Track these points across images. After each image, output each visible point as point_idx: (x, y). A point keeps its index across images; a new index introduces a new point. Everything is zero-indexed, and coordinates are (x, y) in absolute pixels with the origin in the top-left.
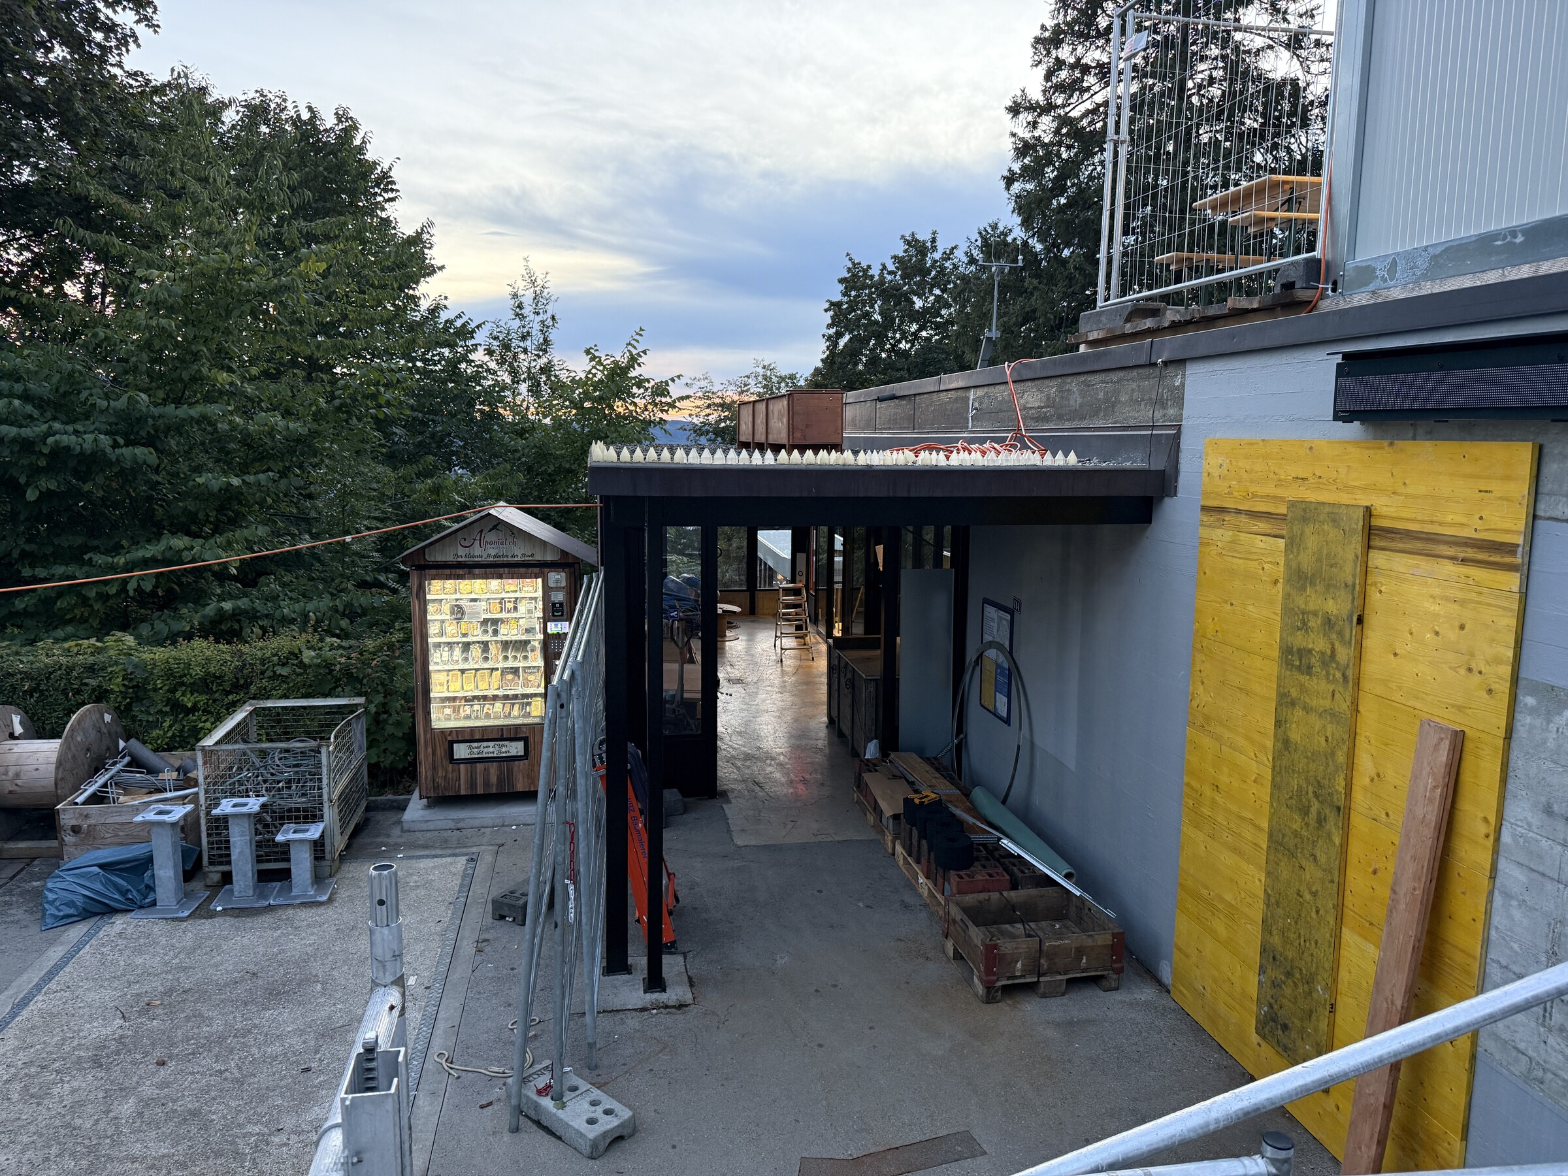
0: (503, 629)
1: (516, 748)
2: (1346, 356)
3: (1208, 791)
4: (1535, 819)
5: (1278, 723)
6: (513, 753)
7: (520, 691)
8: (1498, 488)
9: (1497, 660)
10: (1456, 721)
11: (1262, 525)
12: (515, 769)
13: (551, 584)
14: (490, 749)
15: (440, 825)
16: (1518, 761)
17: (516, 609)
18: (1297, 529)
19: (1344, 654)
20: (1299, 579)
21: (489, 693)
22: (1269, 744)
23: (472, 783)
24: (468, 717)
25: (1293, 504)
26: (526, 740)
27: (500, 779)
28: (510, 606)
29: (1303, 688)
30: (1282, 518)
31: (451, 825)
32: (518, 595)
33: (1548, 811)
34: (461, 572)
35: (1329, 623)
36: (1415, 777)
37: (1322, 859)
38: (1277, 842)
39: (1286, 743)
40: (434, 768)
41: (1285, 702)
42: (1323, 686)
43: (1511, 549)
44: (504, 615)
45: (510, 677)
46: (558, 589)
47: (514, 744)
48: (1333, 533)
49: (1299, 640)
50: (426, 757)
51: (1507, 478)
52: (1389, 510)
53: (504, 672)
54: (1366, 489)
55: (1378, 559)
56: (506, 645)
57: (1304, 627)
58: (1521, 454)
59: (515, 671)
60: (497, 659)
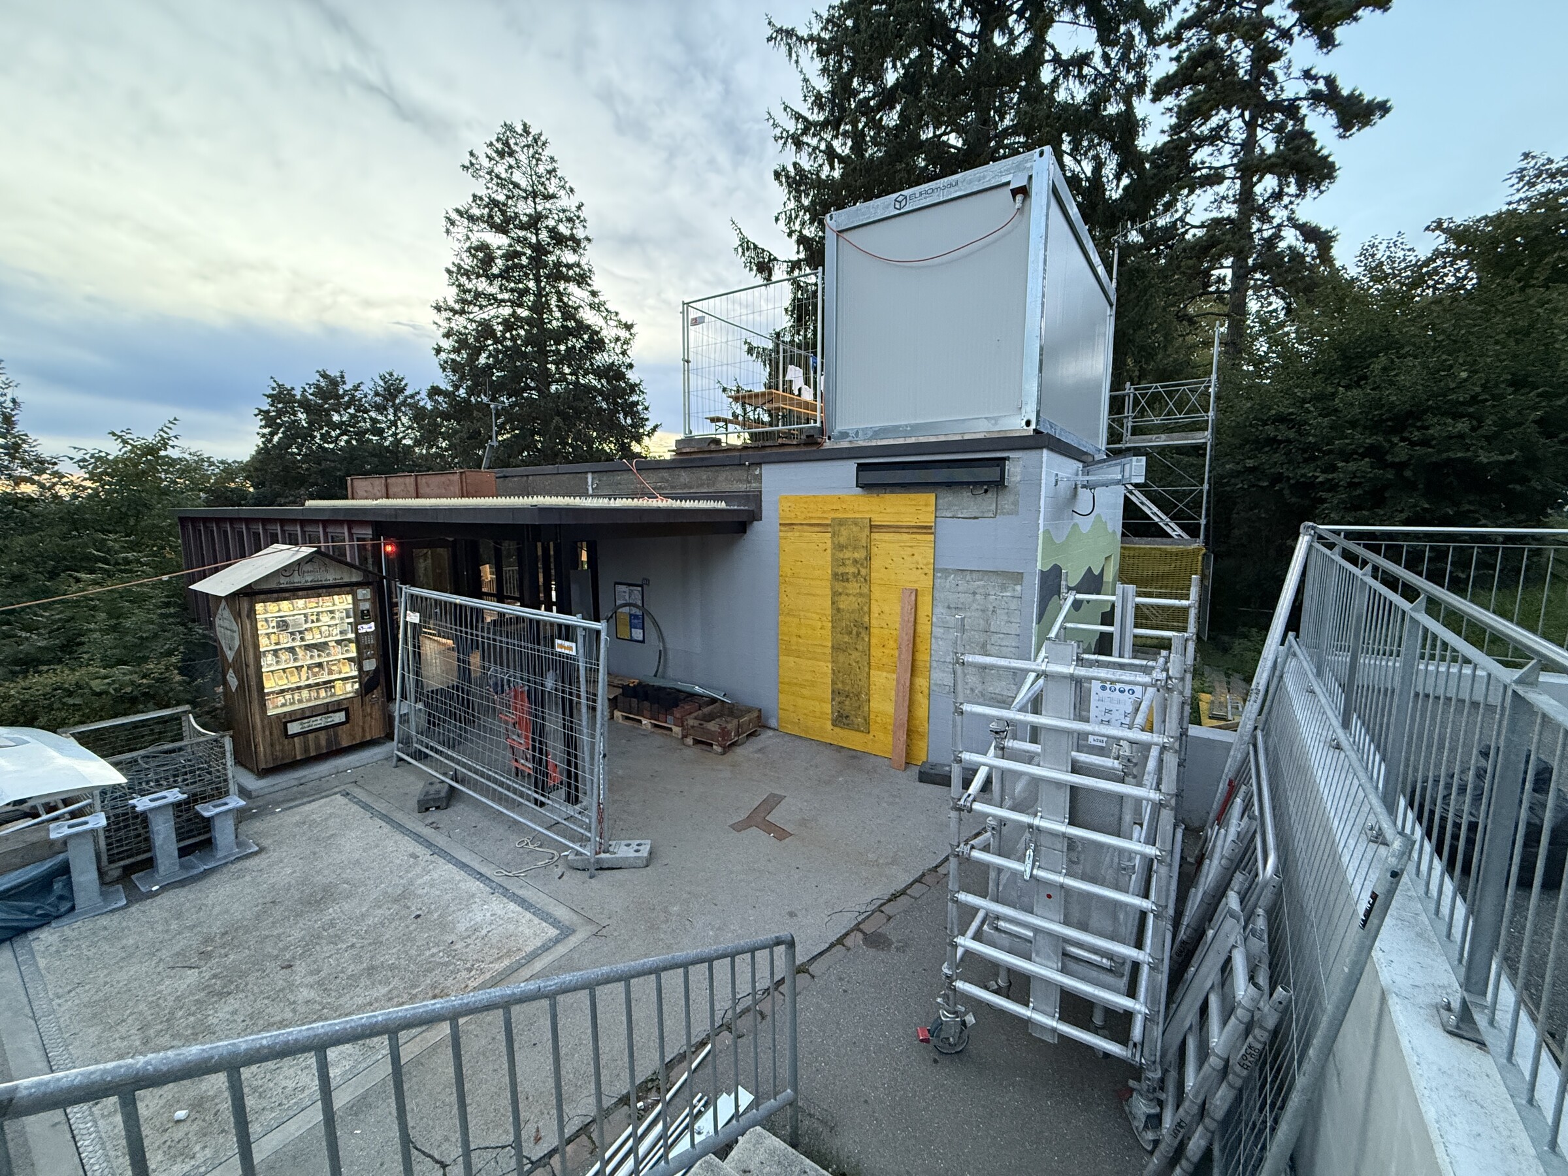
0: (308, 636)
1: (340, 717)
2: (859, 464)
3: (794, 639)
4: (943, 611)
5: (833, 603)
6: (337, 721)
7: (327, 678)
8: (924, 509)
9: (927, 564)
10: (916, 586)
11: (817, 529)
12: (340, 732)
13: (360, 597)
14: (319, 722)
15: (285, 785)
16: (937, 595)
17: (318, 620)
18: (837, 528)
19: (863, 572)
20: (840, 547)
21: (302, 684)
22: (829, 612)
23: (306, 749)
24: (283, 705)
25: (833, 519)
26: (347, 710)
27: (329, 741)
28: (314, 618)
29: (845, 588)
30: (827, 525)
31: (296, 783)
32: (320, 609)
33: (949, 607)
34: (287, 595)
35: (856, 561)
36: (903, 608)
37: (860, 648)
38: (836, 648)
39: (838, 610)
40: (272, 745)
41: (835, 594)
42: (857, 585)
43: (930, 527)
44: (309, 625)
45: (317, 669)
46: (365, 600)
47: (338, 714)
48: (855, 529)
49: (841, 570)
50: (264, 737)
51: (926, 505)
52: (878, 519)
53: (309, 667)
54: (867, 512)
55: (875, 536)
56: (309, 647)
57: (844, 564)
58: (932, 497)
59: (320, 665)
60: (305, 659)
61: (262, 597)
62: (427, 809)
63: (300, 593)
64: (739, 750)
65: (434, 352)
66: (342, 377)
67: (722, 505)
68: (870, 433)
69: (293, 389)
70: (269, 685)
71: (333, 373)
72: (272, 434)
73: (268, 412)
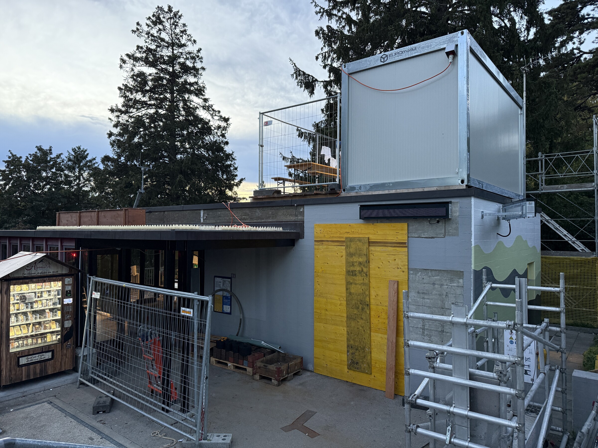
0: (35, 305)
1: (48, 355)
2: (361, 206)
3: (323, 312)
4: (416, 295)
5: (347, 289)
6: (47, 358)
7: (43, 331)
8: (401, 232)
9: (404, 265)
10: (397, 279)
11: (336, 244)
12: (48, 365)
13: (66, 283)
14: (37, 358)
15: (15, 396)
16: (410, 284)
17: (41, 296)
18: (348, 243)
19: (365, 270)
20: (350, 255)
21: (29, 335)
22: (344, 295)
23: (28, 375)
24: (18, 347)
25: (346, 238)
26: (53, 351)
27: (41, 371)
28: (39, 295)
29: (354, 279)
30: (343, 241)
31: (20, 395)
32: (43, 290)
33: (418, 293)
35: (360, 263)
36: (390, 292)
37: (364, 318)
38: (349, 318)
39: (350, 293)
40: (10, 371)
41: (348, 284)
42: (361, 278)
43: (405, 243)
44: (37, 299)
45: (37, 326)
46: (69, 285)
47: (47, 354)
48: (359, 244)
49: (352, 268)
50: (6, 367)
51: (402, 230)
52: (373, 238)
53: (34, 324)
54: (366, 234)
55: (372, 248)
56: (34, 312)
57: (353, 265)
58: (405, 225)
59: (39, 323)
60: (32, 319)
61: (15, 281)
62: (98, 413)
63: (34, 280)
64: (288, 384)
65: (107, 136)
66: (50, 150)
67: (280, 229)
68: (368, 187)
69: (21, 157)
70: (13, 334)
71: (46, 147)
72: (6, 185)
73: (4, 171)
